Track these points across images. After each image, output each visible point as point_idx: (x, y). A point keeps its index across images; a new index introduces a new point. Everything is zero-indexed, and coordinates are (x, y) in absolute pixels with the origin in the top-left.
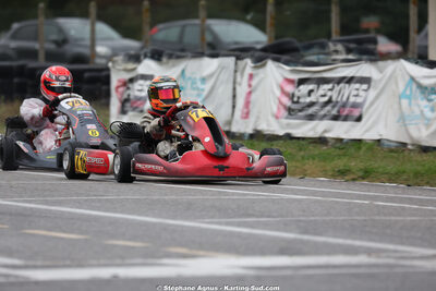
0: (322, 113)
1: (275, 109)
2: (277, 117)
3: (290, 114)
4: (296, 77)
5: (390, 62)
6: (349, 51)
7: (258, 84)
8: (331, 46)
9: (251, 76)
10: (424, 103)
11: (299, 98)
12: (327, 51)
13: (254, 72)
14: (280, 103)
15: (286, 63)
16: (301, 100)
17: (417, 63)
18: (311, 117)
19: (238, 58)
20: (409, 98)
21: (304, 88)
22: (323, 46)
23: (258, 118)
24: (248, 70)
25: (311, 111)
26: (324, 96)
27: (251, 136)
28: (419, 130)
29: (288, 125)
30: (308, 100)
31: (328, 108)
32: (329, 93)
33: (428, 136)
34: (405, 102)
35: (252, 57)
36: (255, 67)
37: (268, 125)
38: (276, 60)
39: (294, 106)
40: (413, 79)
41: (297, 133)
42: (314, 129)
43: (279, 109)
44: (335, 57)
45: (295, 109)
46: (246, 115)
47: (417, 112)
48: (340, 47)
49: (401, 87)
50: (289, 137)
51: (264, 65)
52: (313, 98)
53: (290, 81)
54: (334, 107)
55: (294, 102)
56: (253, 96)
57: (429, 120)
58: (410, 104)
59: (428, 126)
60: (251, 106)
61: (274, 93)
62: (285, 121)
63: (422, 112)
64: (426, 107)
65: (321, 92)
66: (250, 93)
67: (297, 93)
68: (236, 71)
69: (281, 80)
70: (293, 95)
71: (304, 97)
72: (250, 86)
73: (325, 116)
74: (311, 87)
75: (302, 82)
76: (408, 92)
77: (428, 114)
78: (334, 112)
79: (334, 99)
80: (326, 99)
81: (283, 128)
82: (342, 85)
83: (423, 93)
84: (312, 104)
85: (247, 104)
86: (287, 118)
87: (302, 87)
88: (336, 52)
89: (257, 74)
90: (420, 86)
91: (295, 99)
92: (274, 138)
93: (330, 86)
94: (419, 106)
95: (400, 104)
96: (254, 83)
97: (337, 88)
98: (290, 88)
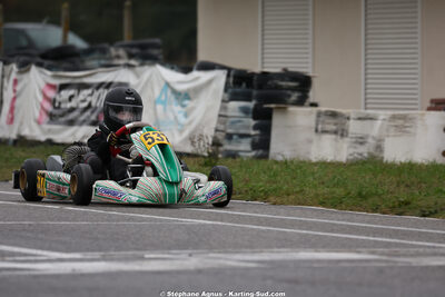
0: (82, 118)
1: (37, 114)
2: (39, 123)
3: (51, 119)
4: (57, 82)
5: (146, 67)
6: (131, 56)
7: (22, 90)
8: (113, 51)
9: (16, 82)
10: (177, 109)
11: (60, 103)
12: (108, 56)
13: (18, 77)
14: (42, 108)
15: (49, 68)
16: (63, 106)
17: (172, 68)
18: (71, 123)
19: (6, 63)
20: (164, 103)
21: (65, 94)
22: (104, 51)
23: (21, 124)
24: (13, 76)
25: (71, 116)
26: (83, 101)
27: (15, 142)
28: (173, 135)
29: (49, 131)
30: (69, 105)
31: (88, 113)
32: (89, 99)
33: (181, 142)
34: (160, 108)
35: (17, 62)
36: (20, 73)
37: (31, 130)
38: (40, 65)
39: (56, 112)
40: (168, 84)
41: (58, 138)
42: (73, 134)
43: (41, 114)
44: (116, 62)
45: (56, 115)
46: (11, 121)
47: (172, 118)
48: (122, 52)
49: (157, 92)
50: (50, 142)
51: (28, 70)
52: (73, 104)
53: (51, 86)
54: (93, 112)
55: (55, 107)
56: (18, 102)
57: (182, 126)
58: (165, 110)
59: (181, 132)
60: (15, 111)
61: (36, 98)
62: (46, 127)
63: (176, 118)
64: (180, 112)
65: (81, 97)
66: (14, 99)
67: (58, 99)
68: (3, 76)
69: (43, 85)
70: (54, 101)
71: (65, 102)
72: (15, 91)
73: (84, 121)
74: (72, 92)
75: (63, 87)
76: (163, 98)
77: (182, 120)
78: (93, 118)
79: (93, 104)
80: (85, 104)
81: (44, 133)
82: (101, 90)
83: (177, 98)
84: (72, 110)
85: (12, 109)
86: (49, 123)
87: (63, 93)
88: (118, 57)
89: (21, 80)
90: (174, 92)
91: (57, 104)
92: (35, 143)
93: (89, 91)
94: (173, 111)
95: (155, 109)
96: (18, 88)
97: (96, 93)
98: (51, 94)
